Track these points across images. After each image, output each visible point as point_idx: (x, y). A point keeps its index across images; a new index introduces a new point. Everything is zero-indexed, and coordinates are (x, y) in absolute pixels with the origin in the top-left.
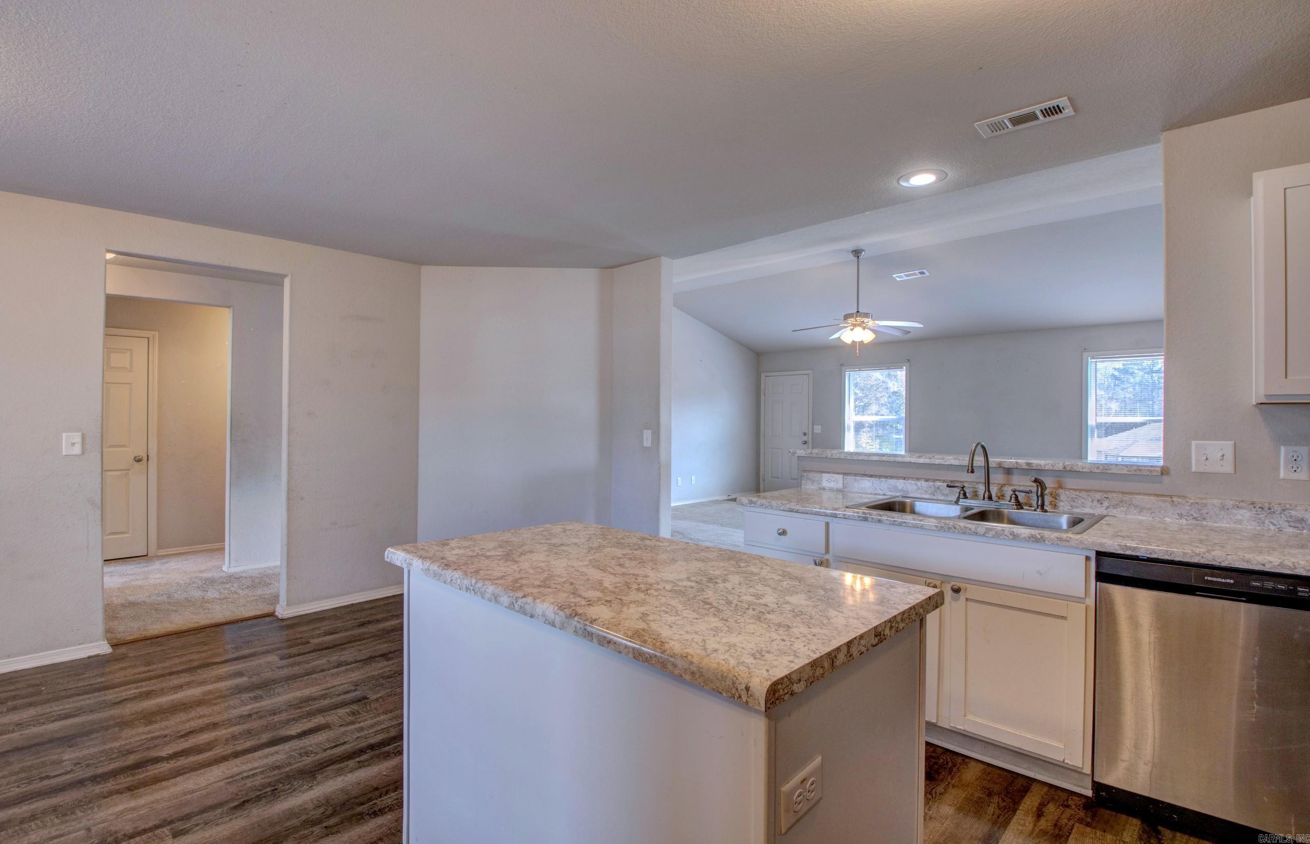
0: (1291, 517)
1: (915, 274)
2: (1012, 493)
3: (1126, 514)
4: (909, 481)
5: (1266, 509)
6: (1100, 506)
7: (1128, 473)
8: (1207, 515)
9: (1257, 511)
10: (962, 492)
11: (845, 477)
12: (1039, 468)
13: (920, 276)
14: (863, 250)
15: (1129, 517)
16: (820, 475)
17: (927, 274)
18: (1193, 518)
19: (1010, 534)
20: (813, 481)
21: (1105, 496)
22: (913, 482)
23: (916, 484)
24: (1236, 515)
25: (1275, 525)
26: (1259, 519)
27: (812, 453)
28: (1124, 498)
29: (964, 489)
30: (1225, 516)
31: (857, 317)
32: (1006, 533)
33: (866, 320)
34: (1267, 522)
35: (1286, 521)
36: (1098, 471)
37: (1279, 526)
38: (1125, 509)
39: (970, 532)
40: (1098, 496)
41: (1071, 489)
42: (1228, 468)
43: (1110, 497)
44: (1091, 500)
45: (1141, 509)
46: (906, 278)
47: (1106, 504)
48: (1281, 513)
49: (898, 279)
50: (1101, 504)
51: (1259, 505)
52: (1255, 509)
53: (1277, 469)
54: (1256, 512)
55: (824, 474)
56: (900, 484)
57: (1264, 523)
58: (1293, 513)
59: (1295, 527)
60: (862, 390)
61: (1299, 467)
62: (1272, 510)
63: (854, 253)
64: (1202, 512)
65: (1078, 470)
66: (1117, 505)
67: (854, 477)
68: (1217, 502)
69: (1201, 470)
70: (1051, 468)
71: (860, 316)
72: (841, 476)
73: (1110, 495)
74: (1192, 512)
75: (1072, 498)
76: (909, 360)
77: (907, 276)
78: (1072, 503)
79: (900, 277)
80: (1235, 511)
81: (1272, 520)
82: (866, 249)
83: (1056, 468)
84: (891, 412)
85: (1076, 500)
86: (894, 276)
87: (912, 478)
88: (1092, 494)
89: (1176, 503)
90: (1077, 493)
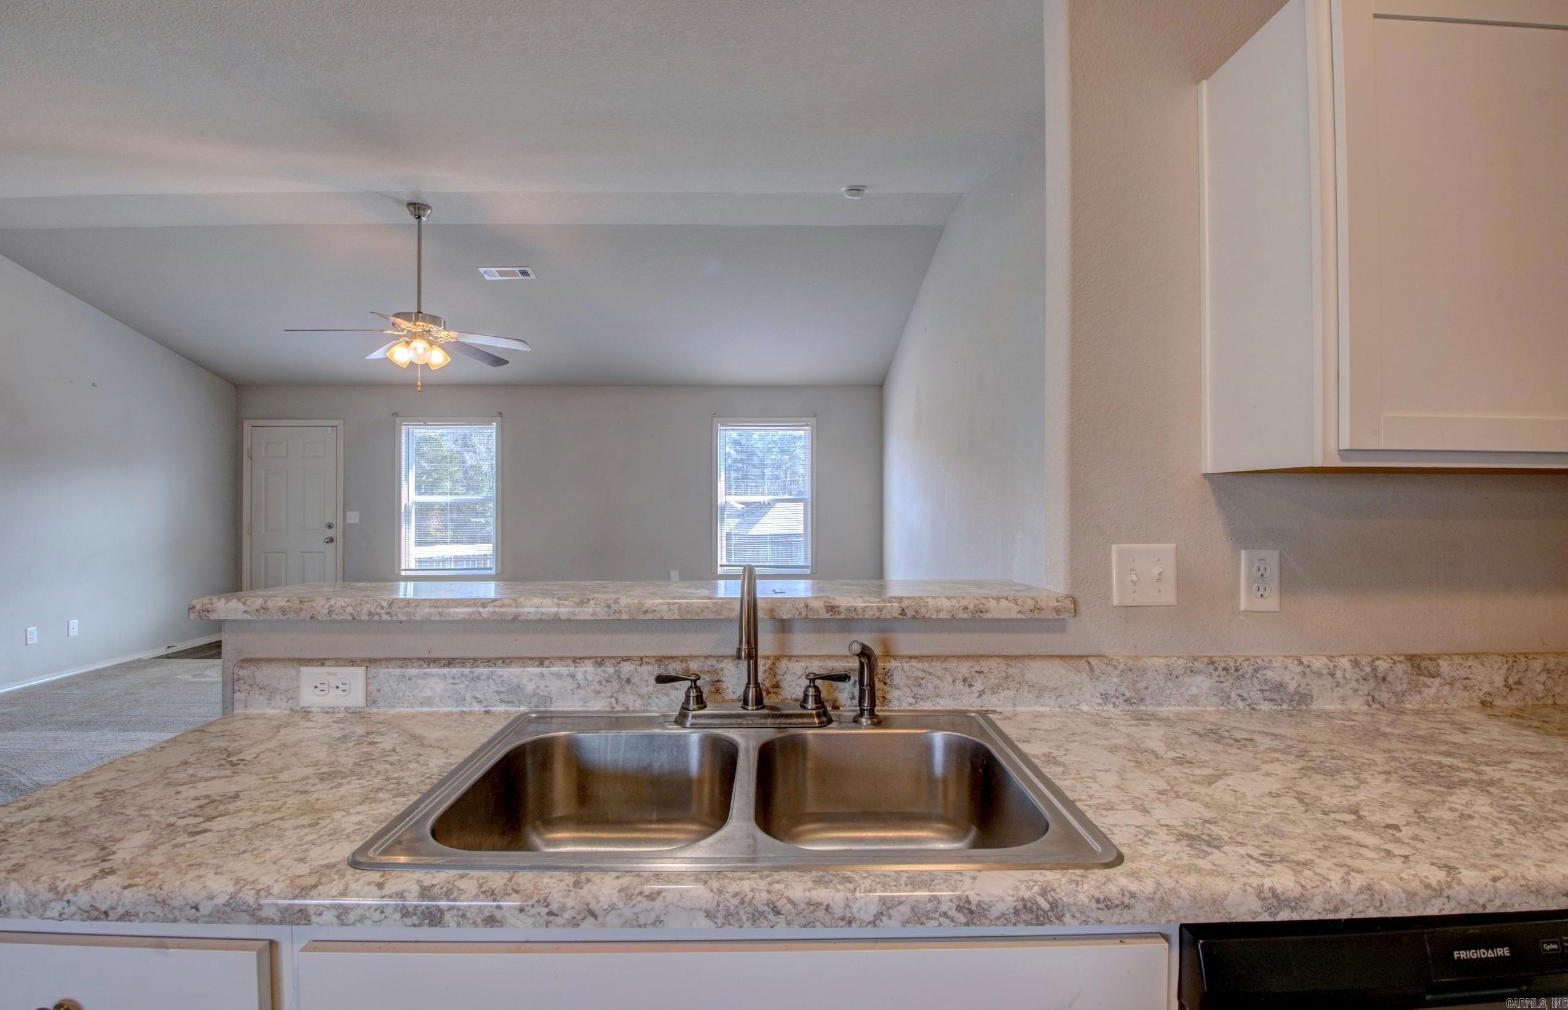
0: (1266, 681)
1: (513, 274)
2: (807, 682)
3: (1015, 705)
4: (554, 669)
5: (1232, 671)
6: (968, 690)
7: (1019, 616)
8: (1145, 692)
9: (1219, 676)
10: (693, 693)
11: (372, 671)
12: (853, 615)
13: (521, 277)
14: (428, 207)
15: (1019, 709)
16: (293, 672)
17: (532, 276)
18: (1126, 701)
19: (959, 909)
20: (271, 692)
21: (977, 668)
22: (564, 671)
23: (573, 676)
24: (1190, 686)
25: (1244, 700)
26: (1223, 691)
27: (266, 609)
28: (1010, 671)
29: (698, 683)
30: (1174, 692)
31: (417, 319)
32: (944, 908)
33: (434, 328)
34: (1233, 695)
35: (1260, 690)
36: (965, 616)
37: (1249, 701)
38: (1012, 692)
39: (828, 918)
40: (964, 669)
41: (911, 657)
42: (1169, 597)
43: (986, 670)
44: (950, 680)
45: (1040, 691)
46: (499, 278)
47: (978, 686)
48: (1252, 676)
49: (487, 278)
50: (970, 686)
51: (1222, 665)
52: (1217, 673)
53: (1234, 593)
54: (1217, 679)
55: (305, 670)
56: (528, 677)
57: (1229, 697)
58: (1269, 674)
59: (1271, 700)
60: (430, 461)
61: (1268, 589)
62: (1241, 672)
63: (412, 208)
64: (1139, 686)
65: (927, 616)
66: (999, 686)
67: (397, 671)
68: (1159, 662)
69: (1129, 602)
70: (877, 614)
71: (424, 320)
72: (360, 671)
73: (985, 665)
74: (1123, 689)
75: (917, 678)
76: (501, 413)
77: (501, 274)
78: (915, 690)
79: (491, 274)
80: (1187, 680)
81: (1240, 691)
82: (432, 206)
83: (886, 614)
84: (468, 490)
85: (923, 682)
86: (482, 270)
87: (561, 659)
88: (952, 664)
89: (1097, 672)
90: (925, 665)
